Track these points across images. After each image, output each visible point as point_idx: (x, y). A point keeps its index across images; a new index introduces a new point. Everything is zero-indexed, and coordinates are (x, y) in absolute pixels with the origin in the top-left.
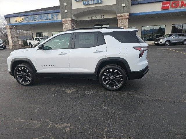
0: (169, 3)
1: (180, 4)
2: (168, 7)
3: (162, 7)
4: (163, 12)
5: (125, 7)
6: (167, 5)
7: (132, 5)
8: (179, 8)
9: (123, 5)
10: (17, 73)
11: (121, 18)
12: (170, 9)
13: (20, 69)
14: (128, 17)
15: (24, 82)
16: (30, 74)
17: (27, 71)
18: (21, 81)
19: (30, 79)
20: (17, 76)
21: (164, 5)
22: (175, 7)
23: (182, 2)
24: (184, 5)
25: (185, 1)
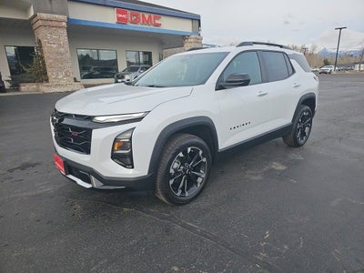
0: (126, 13)
2: (126, 20)
3: (119, 19)
4: (120, 27)
5: (53, 2)
6: (124, 16)
8: (139, 25)
10: (172, 171)
11: (49, 24)
12: (129, 24)
13: (181, 155)
14: (64, 24)
15: (187, 194)
16: (204, 160)
17: (201, 152)
18: (179, 194)
19: (203, 176)
20: (171, 182)
21: (120, 16)
22: (135, 22)
23: (143, 16)
24: (147, 22)
25: (147, 16)
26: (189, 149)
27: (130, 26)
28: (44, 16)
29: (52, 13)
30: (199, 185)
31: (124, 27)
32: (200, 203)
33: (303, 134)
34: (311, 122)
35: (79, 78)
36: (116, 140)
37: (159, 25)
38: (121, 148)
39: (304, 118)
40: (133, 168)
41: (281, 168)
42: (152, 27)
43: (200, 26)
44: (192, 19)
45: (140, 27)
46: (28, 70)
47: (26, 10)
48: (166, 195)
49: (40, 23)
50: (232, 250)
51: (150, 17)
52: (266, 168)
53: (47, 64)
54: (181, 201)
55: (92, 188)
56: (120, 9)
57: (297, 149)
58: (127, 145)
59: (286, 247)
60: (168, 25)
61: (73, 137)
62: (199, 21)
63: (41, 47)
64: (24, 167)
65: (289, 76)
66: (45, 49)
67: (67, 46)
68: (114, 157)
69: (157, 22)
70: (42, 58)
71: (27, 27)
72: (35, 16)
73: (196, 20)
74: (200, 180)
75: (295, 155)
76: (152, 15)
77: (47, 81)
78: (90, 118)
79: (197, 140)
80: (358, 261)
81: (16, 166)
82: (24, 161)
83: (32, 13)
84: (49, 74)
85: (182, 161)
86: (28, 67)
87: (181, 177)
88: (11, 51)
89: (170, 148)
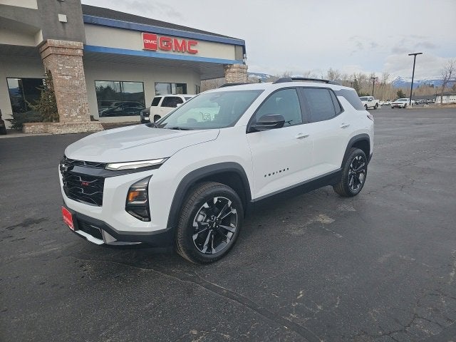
0: (154, 39)
1: (173, 44)
2: (155, 46)
3: (146, 45)
4: (147, 54)
5: (67, 26)
6: (152, 42)
7: (85, 23)
8: (171, 53)
9: (62, 18)
10: (195, 224)
11: (61, 53)
12: (158, 51)
13: (206, 205)
14: (80, 52)
15: (214, 251)
16: (234, 211)
17: (230, 203)
18: (204, 251)
19: (234, 230)
20: (195, 237)
21: (148, 41)
22: (166, 49)
23: (176, 42)
24: (181, 49)
25: (180, 41)
26: (216, 200)
27: (160, 54)
28: (56, 42)
29: (65, 39)
30: (228, 241)
31: (154, 55)
32: (230, 262)
33: (357, 181)
34: (365, 168)
35: (96, 116)
36: (131, 190)
37: (195, 52)
38: (136, 198)
39: (356, 164)
40: (150, 220)
41: (328, 220)
42: (186, 54)
43: (244, 52)
44: (235, 45)
45: (173, 54)
46: (34, 107)
47: (33, 35)
48: (189, 252)
49: (50, 51)
50: (259, 311)
51: (184, 43)
52: (311, 221)
53: (58, 99)
54: (207, 258)
55: (104, 245)
56: (148, 34)
57: (350, 199)
58: (144, 195)
59: (320, 307)
60: (206, 52)
61: (84, 187)
62: (244, 47)
63: (51, 79)
64: (26, 224)
65: (336, 115)
66: (56, 82)
67: (83, 79)
68: (129, 208)
69: (193, 48)
70: (52, 92)
71: (34, 56)
72: (45, 42)
73: (240, 46)
74: (230, 235)
75: (347, 206)
76: (187, 41)
77: (57, 120)
78: (103, 166)
79: (225, 188)
80: (397, 321)
81: (17, 223)
82: (27, 217)
83: (41, 39)
84: (60, 111)
85: (208, 213)
86: (34, 104)
87: (207, 231)
88: (14, 84)
89: (193, 198)
